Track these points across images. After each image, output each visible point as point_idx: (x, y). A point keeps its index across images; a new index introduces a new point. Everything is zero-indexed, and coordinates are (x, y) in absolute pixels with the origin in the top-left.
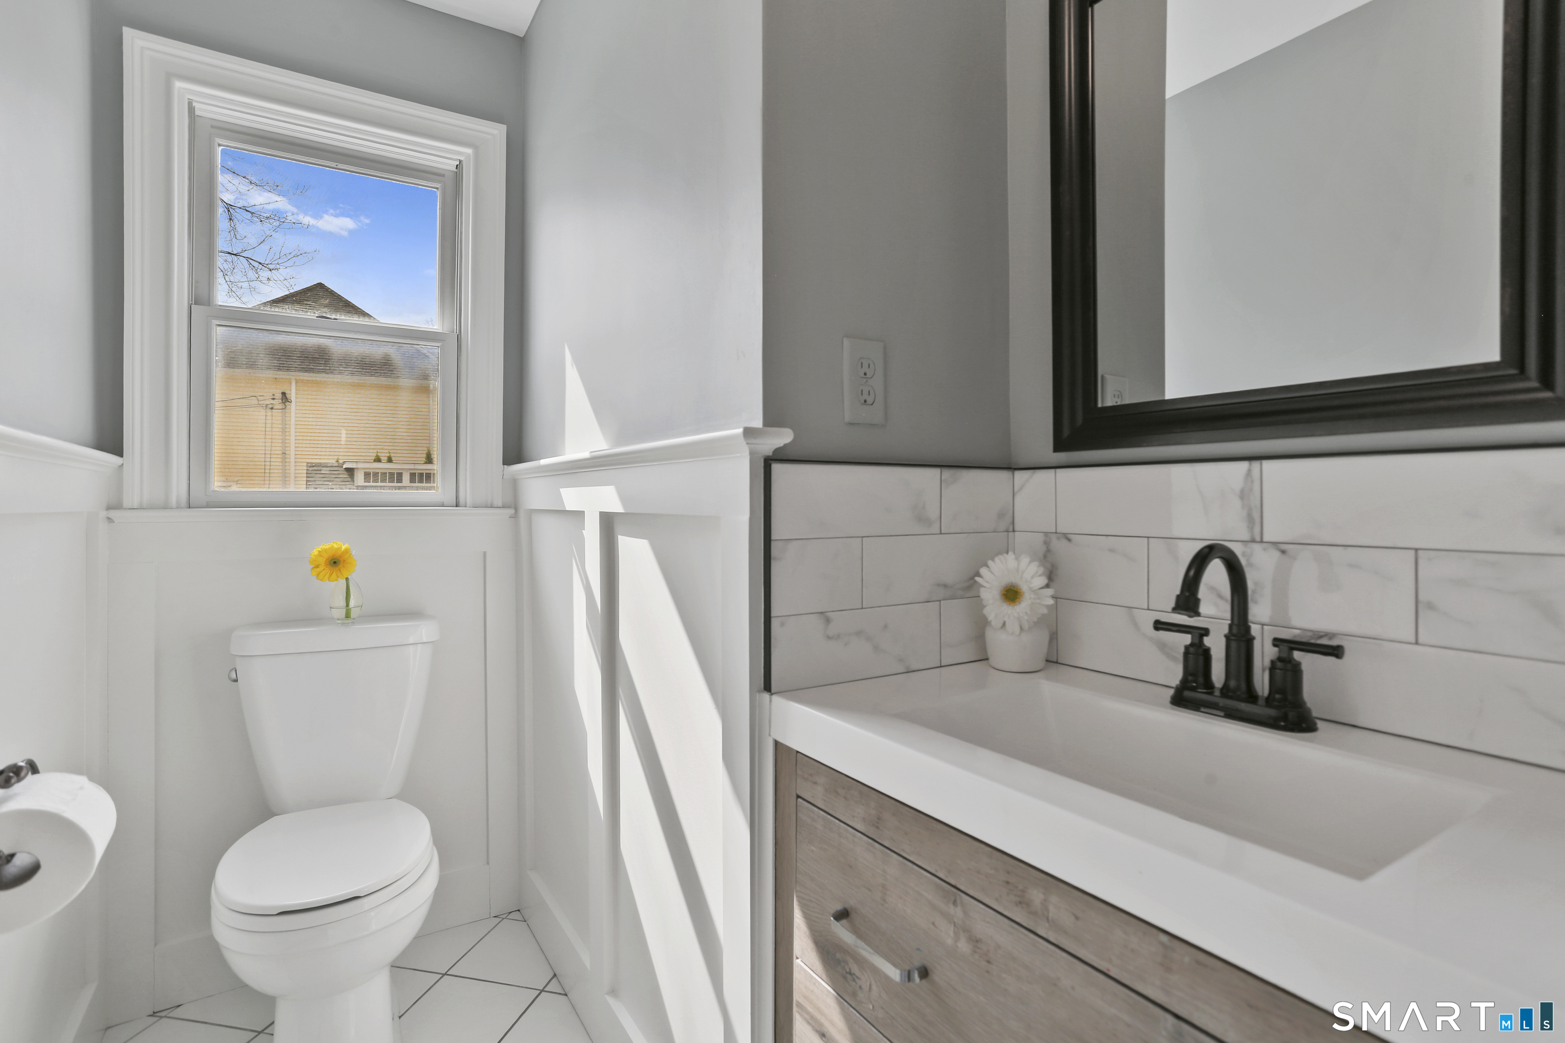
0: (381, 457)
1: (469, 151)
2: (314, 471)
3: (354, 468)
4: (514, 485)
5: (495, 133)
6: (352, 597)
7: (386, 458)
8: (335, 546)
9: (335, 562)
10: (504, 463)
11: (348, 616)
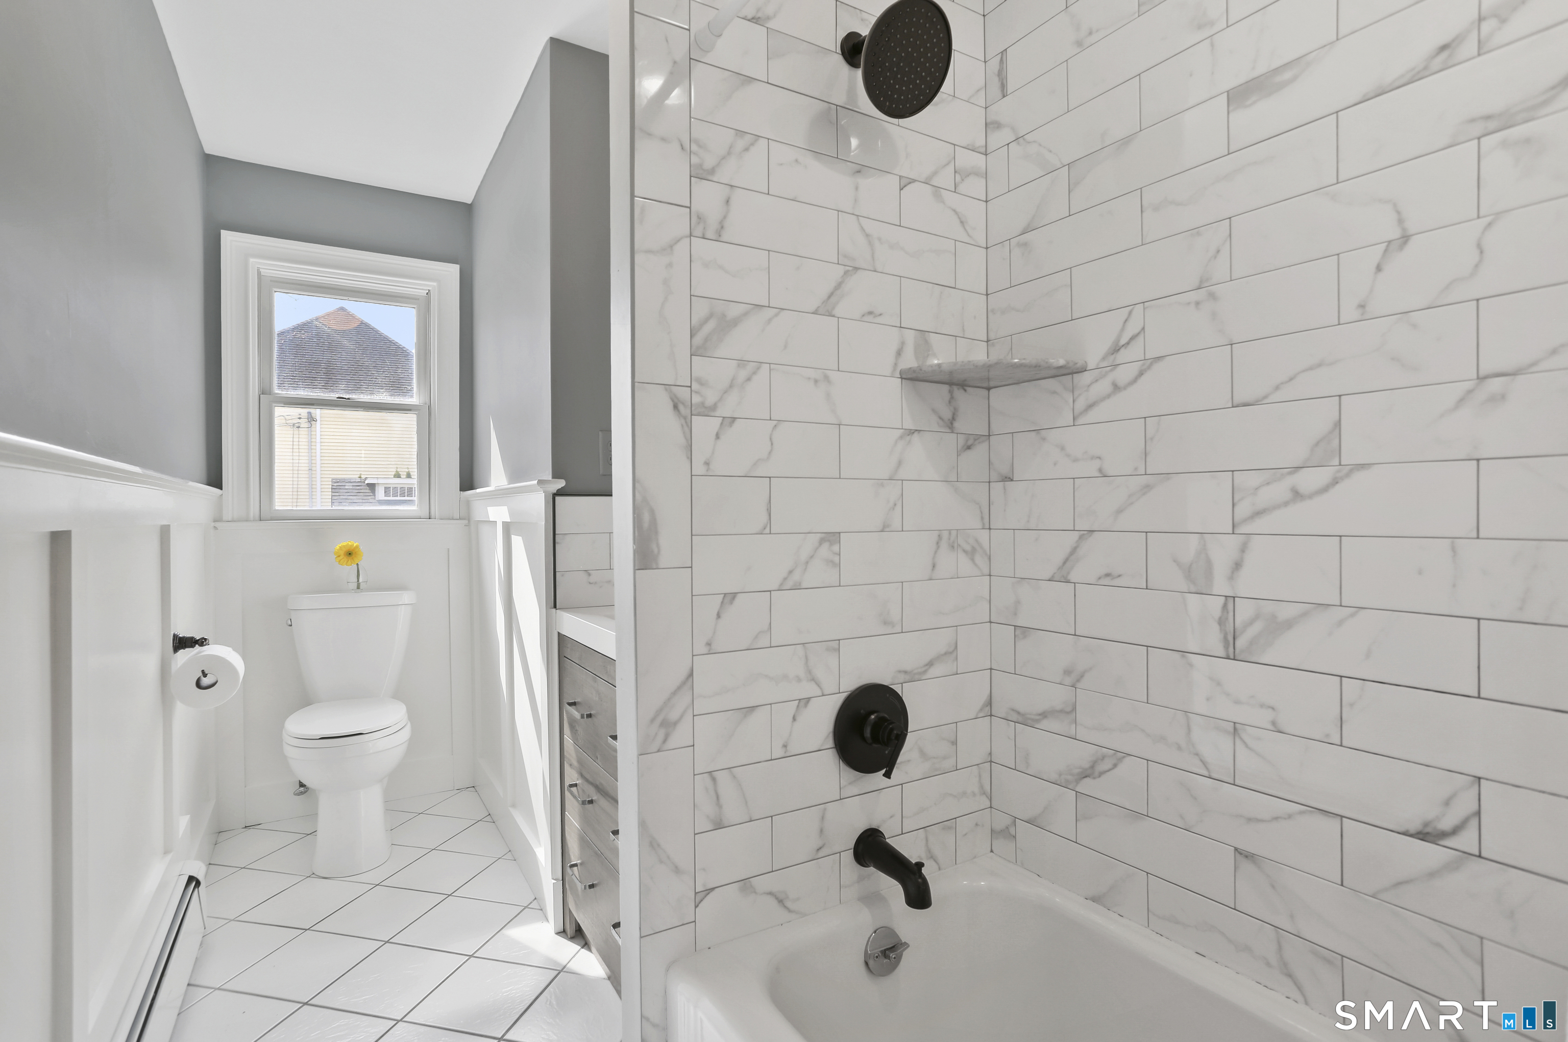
0: (400, 473)
1: (435, 284)
2: (338, 487)
3: (375, 484)
4: (468, 503)
5: (453, 270)
6: (361, 576)
7: (405, 473)
8: (350, 544)
9: (350, 554)
10: (460, 491)
11: (358, 588)
